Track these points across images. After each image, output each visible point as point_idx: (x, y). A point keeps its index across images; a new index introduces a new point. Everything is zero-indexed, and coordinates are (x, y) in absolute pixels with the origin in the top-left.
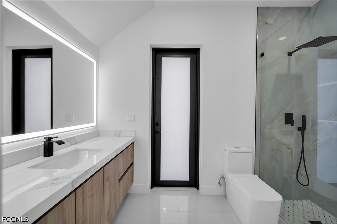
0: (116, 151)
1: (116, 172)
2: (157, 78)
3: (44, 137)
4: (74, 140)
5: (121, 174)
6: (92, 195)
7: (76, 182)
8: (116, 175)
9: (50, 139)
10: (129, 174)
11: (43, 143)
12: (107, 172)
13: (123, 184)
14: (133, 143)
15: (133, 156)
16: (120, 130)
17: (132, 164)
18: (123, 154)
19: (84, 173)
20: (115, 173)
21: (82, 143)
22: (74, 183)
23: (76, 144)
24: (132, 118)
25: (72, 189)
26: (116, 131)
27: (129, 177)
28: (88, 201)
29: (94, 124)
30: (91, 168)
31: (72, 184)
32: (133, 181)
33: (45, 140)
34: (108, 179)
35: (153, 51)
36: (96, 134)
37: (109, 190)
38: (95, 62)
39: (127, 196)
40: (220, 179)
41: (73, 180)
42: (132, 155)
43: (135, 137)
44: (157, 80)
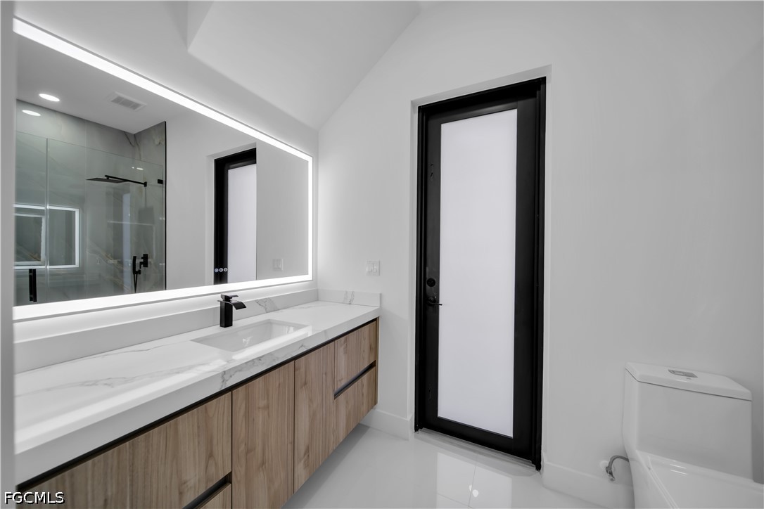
0: (325, 331)
1: (326, 374)
2: (429, 174)
3: (220, 295)
4: (269, 304)
5: (340, 380)
6: (267, 407)
7: (231, 376)
8: (326, 381)
9: (227, 299)
10: (363, 386)
11: (219, 305)
12: (303, 370)
13: (347, 402)
14: (375, 320)
15: (374, 348)
16: (353, 292)
17: (373, 365)
18: (346, 341)
19: (246, 363)
20: (324, 375)
21: (284, 310)
22: (226, 377)
23: (274, 311)
24: (375, 267)
25: (222, 386)
26: (347, 292)
27: (365, 391)
28: (260, 417)
29: (309, 277)
30: (263, 356)
31: (223, 377)
32: (375, 402)
33: (222, 300)
34: (305, 384)
35: (421, 114)
36: (312, 295)
37: (310, 406)
38: (309, 159)
39: (358, 430)
40: (613, 460)
41: (225, 372)
42: (373, 346)
43: (381, 308)
44: (430, 180)
